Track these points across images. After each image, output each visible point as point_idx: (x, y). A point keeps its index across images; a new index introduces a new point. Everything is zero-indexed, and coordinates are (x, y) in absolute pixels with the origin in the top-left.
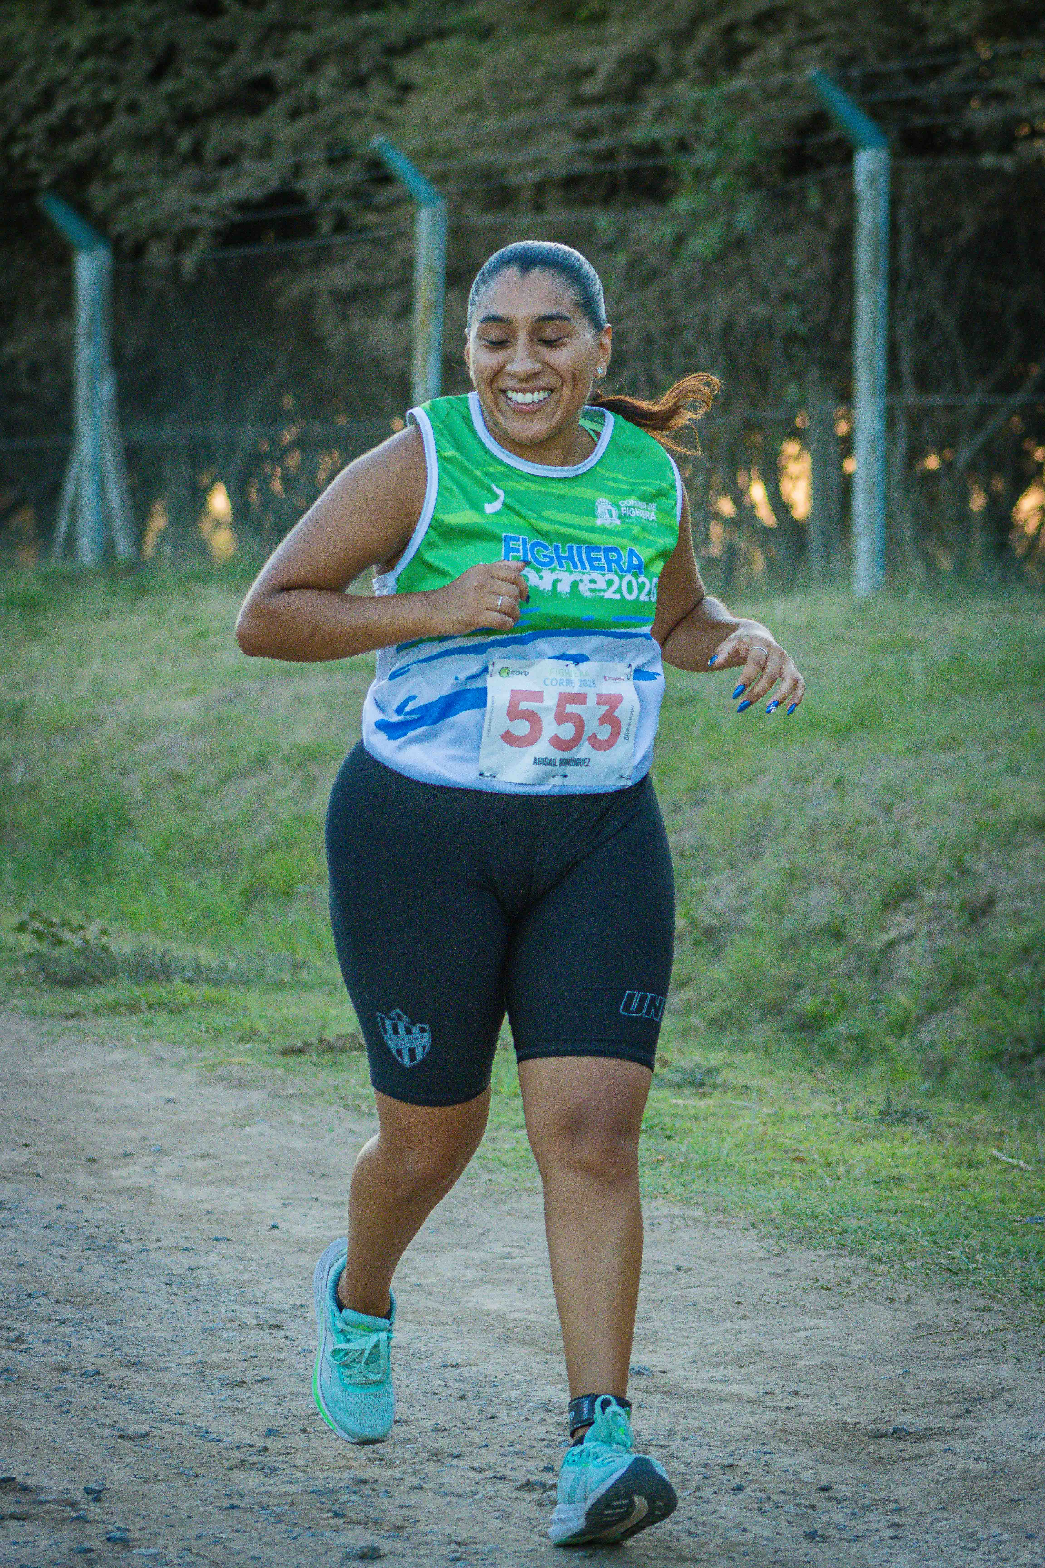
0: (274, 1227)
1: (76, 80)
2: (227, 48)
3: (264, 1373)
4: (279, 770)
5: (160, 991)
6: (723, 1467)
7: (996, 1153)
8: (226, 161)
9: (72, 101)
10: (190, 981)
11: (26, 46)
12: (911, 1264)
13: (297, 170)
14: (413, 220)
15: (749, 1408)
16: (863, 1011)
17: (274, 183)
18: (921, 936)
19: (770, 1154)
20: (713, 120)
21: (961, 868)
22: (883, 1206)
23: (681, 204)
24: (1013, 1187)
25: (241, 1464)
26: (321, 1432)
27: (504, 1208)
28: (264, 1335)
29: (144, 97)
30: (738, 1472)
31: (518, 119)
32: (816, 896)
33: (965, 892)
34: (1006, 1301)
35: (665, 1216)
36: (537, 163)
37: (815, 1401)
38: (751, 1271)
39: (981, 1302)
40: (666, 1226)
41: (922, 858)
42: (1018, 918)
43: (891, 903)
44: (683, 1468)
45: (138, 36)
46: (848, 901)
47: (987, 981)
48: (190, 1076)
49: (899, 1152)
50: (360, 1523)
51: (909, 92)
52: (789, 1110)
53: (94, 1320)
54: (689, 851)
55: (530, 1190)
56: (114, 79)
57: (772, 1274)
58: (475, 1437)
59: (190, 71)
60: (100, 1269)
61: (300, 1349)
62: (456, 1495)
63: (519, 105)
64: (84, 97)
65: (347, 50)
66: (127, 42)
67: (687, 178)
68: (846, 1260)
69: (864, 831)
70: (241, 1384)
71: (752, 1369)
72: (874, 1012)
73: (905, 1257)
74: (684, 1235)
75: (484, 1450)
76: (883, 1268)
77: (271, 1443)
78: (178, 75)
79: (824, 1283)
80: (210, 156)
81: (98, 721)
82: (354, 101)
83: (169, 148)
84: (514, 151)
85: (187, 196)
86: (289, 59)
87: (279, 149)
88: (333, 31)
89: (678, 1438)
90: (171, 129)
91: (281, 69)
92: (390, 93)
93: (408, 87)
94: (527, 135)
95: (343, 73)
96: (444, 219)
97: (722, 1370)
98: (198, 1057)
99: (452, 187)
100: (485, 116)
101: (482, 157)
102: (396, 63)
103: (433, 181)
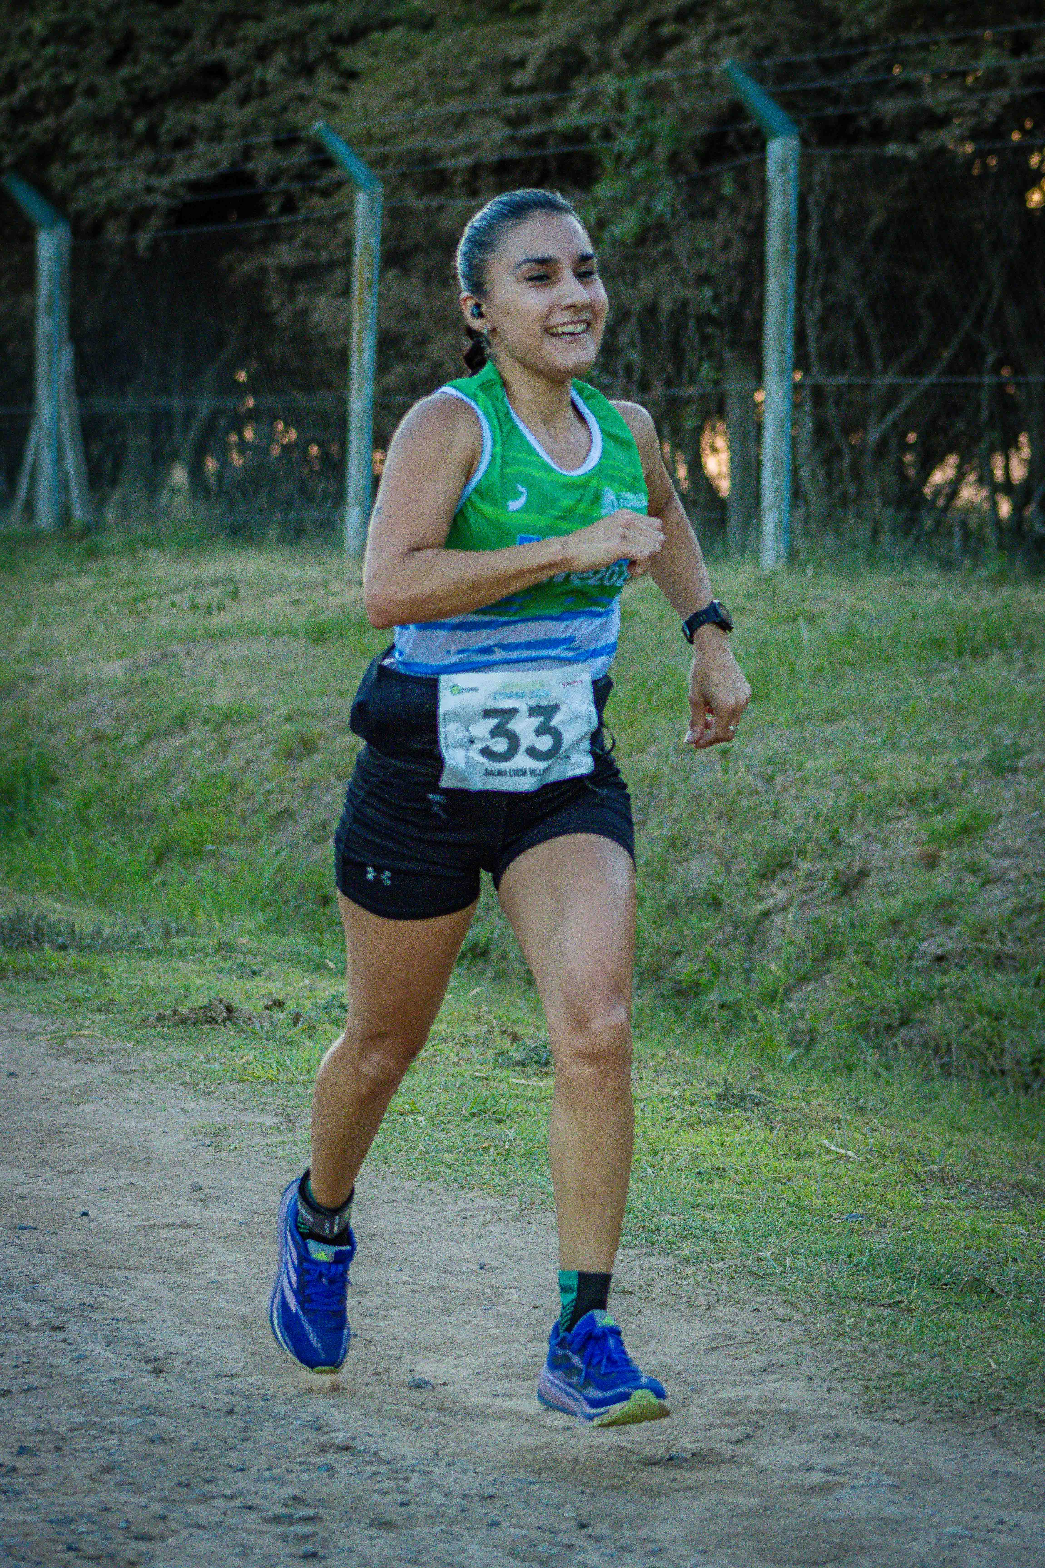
0: (85, 1214)
1: (38, 65)
2: (182, 36)
3: (32, 1381)
4: (198, 731)
5: (28, 958)
6: (483, 1498)
7: (826, 1143)
8: (181, 143)
9: (34, 84)
10: (63, 947)
12: (720, 1265)
13: (247, 153)
14: (352, 203)
15: (525, 1428)
16: (737, 979)
17: (225, 165)
18: (795, 906)
20: (634, 109)
21: (835, 839)
22: (700, 1200)
23: (603, 190)
24: (837, 1180)
26: (76, 1450)
28: (41, 1338)
29: (103, 82)
30: (498, 1503)
31: (453, 106)
32: (696, 865)
33: (839, 864)
34: (808, 1310)
35: (479, 1209)
36: (469, 149)
39: (782, 1311)
40: (479, 1219)
41: (798, 830)
42: (887, 891)
43: (766, 874)
44: (441, 1499)
45: (98, 24)
46: (727, 870)
47: (856, 952)
48: (40, 1048)
49: (729, 1140)
50: (92, 1558)
51: (823, 83)
56: (74, 65)
58: (234, 1459)
59: (146, 58)
61: (75, 1354)
62: (199, 1526)
63: (454, 93)
64: (45, 81)
65: (295, 39)
66: (87, 29)
67: (608, 163)
68: (654, 1260)
69: (745, 802)
72: (748, 980)
73: (714, 1257)
74: (496, 1230)
75: (239, 1475)
76: (688, 1270)
77: (22, 1463)
78: (135, 61)
79: (626, 1286)
80: (164, 138)
81: (32, 681)
82: (301, 87)
83: (126, 131)
84: (448, 137)
85: (142, 177)
86: (240, 47)
87: (229, 133)
88: (283, 20)
89: (443, 1463)
90: (128, 113)
91: (233, 56)
92: (335, 80)
93: (352, 75)
94: (461, 121)
95: (291, 61)
96: (380, 201)
97: (505, 1383)
98: (51, 1028)
99: (391, 170)
100: (421, 103)
101: (417, 142)
102: (341, 51)
103: (372, 165)
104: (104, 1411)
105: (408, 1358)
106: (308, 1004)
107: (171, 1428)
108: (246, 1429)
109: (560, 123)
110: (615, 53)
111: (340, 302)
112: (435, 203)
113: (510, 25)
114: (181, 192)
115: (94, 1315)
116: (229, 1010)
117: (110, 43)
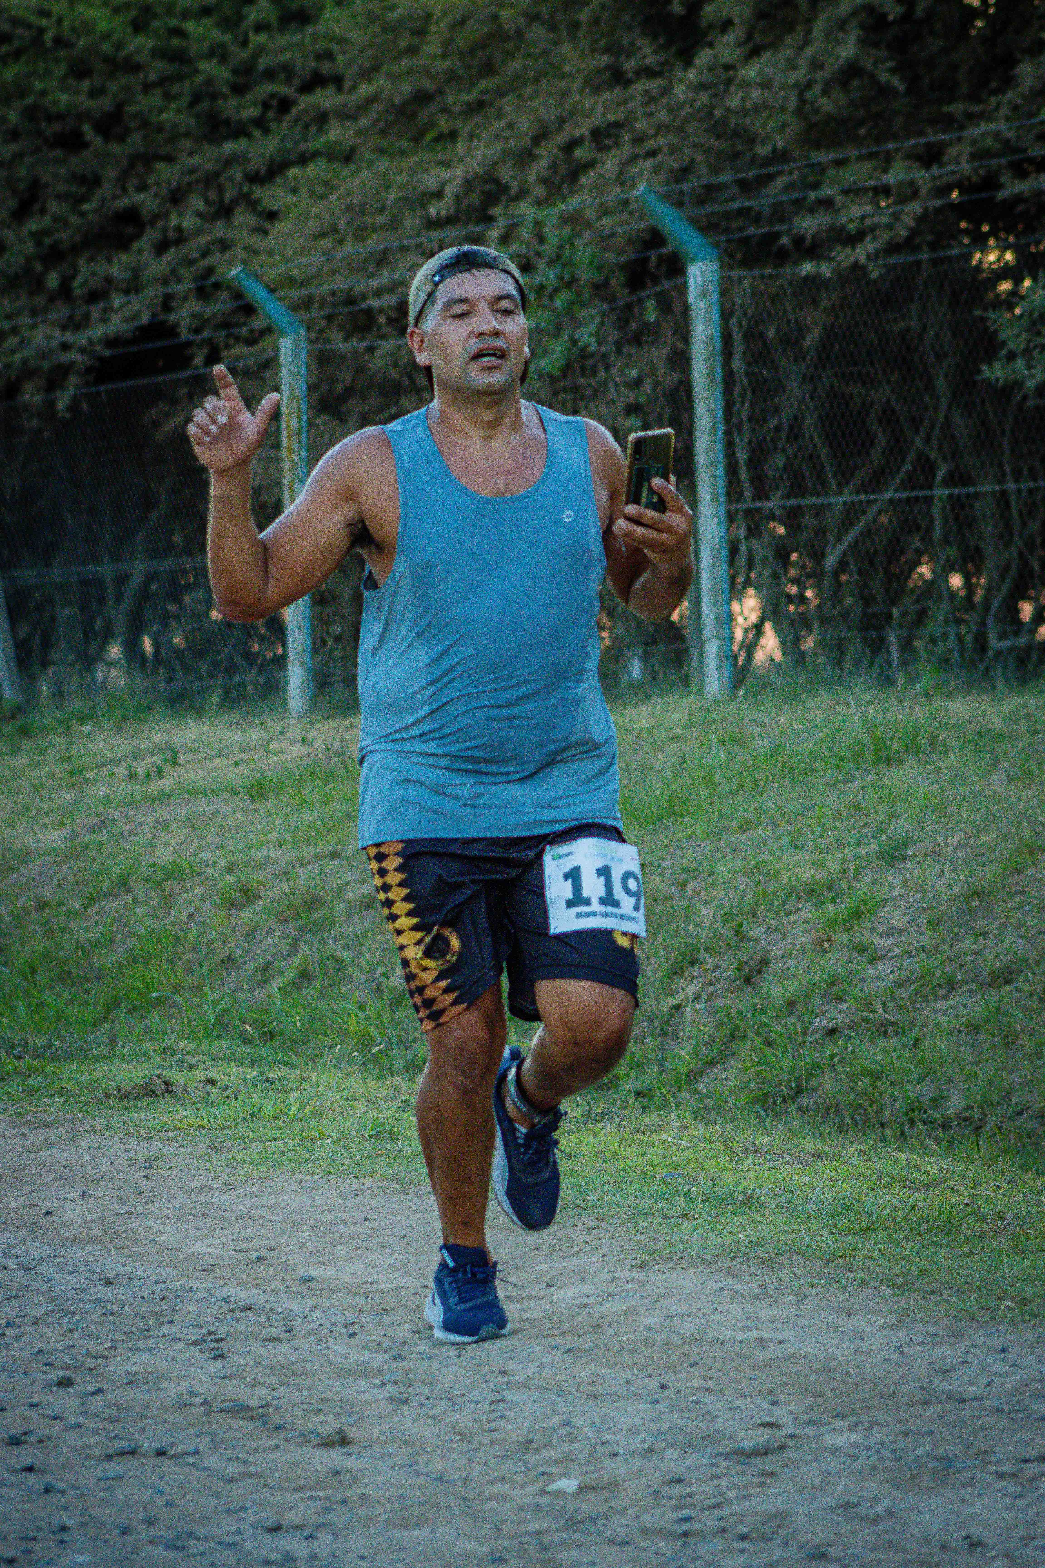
2: (92, 182)
4: (140, 890)
8: (96, 296)
13: (168, 303)
14: (277, 349)
17: (144, 317)
20: (553, 238)
29: (9, 236)
31: (374, 243)
33: (742, 956)
36: (393, 287)
51: (743, 202)
59: (53, 206)
63: (375, 229)
65: (210, 180)
78: (43, 211)
80: (78, 292)
82: (220, 230)
83: (38, 286)
84: (371, 276)
85: (57, 333)
86: (153, 190)
87: (147, 282)
88: (196, 160)
90: (39, 267)
91: (146, 202)
92: (253, 221)
93: (271, 216)
94: (382, 259)
95: (207, 202)
96: (304, 345)
99: (316, 313)
100: (341, 241)
101: (339, 283)
102: (258, 192)
103: (295, 308)
110: (533, 178)
111: (270, 453)
112: (362, 345)
113: (427, 156)
114: (99, 348)
117: (15, 192)
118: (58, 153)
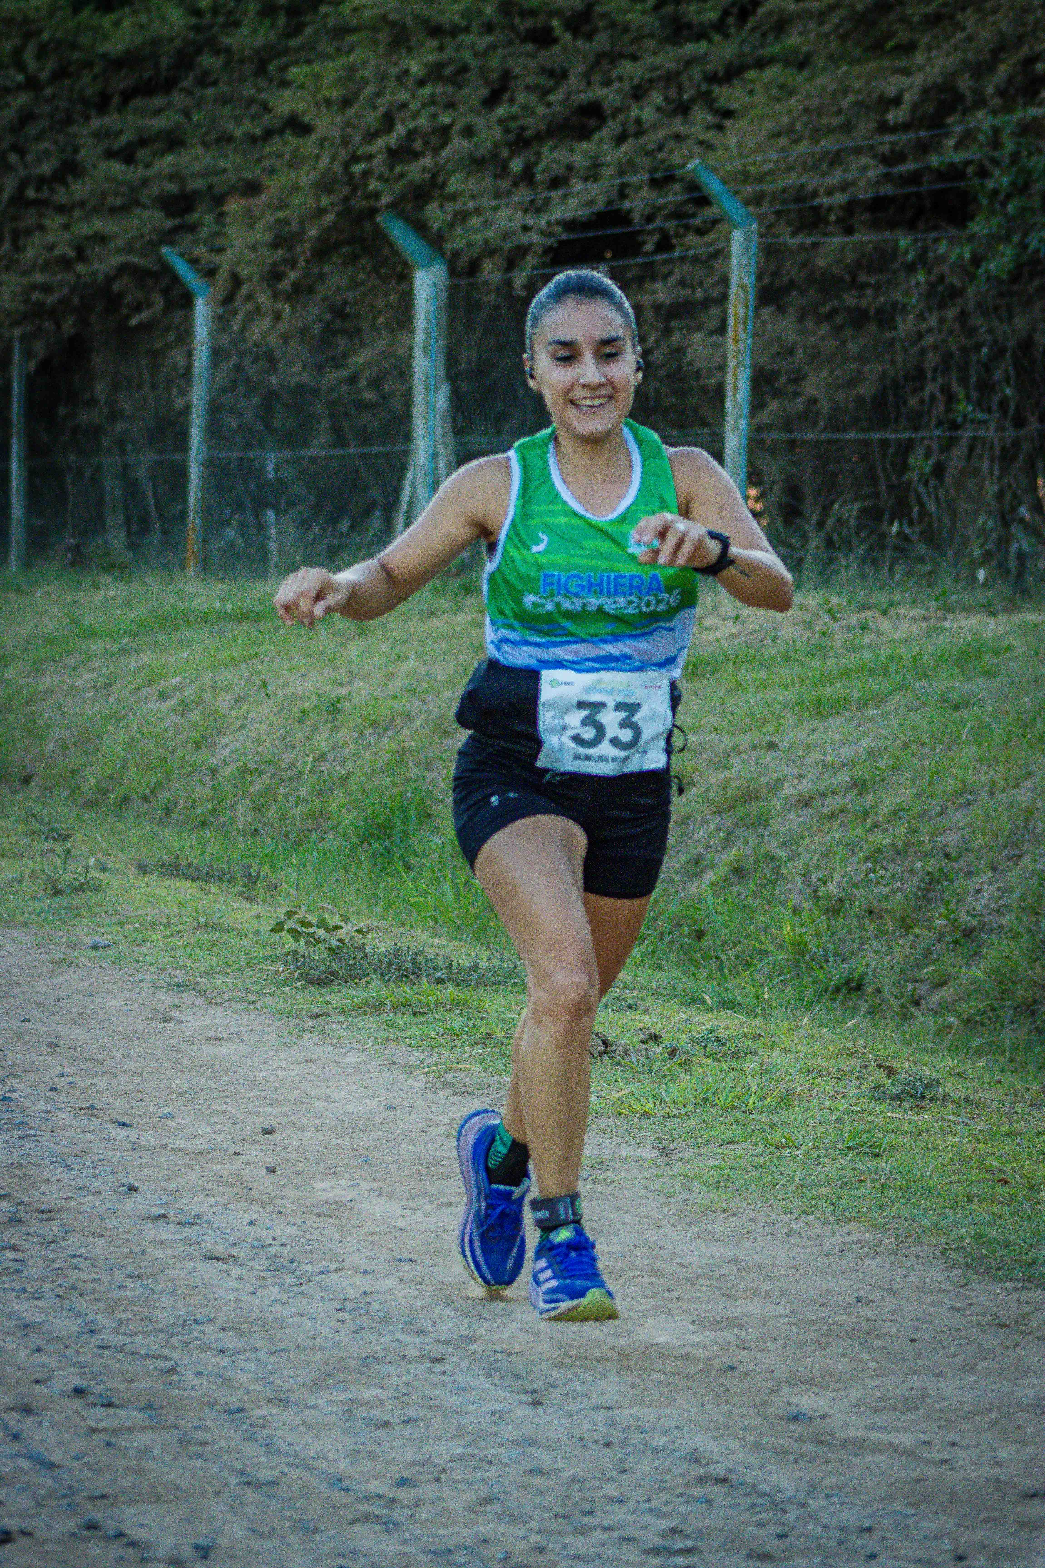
1: (414, 105)
2: (559, 75)
3: (412, 1413)
5: (407, 991)
6: (861, 1530)
8: (558, 182)
9: (411, 125)
10: (440, 981)
11: (368, 73)
13: (622, 193)
14: (728, 240)
15: (902, 1461)
17: (601, 204)
19: (975, 1175)
20: (1009, 146)
23: (978, 227)
25: (365, 1518)
26: (456, 1481)
27: (696, 1230)
28: (420, 1370)
29: (478, 121)
30: (876, 1535)
31: (828, 144)
35: (856, 1243)
36: (845, 187)
37: (973, 1454)
38: (933, 1303)
40: (856, 1252)
44: (818, 1531)
45: (474, 63)
48: (417, 1082)
52: (1005, 1126)
53: (255, 1350)
54: (955, 853)
55: (725, 1211)
56: (451, 105)
57: (953, 1309)
58: (613, 1490)
59: (522, 97)
60: (275, 1293)
61: (454, 1387)
62: (578, 1558)
63: (830, 130)
64: (423, 121)
65: (670, 78)
66: (464, 69)
67: (983, 200)
68: (1031, 1293)
70: (385, 1425)
71: (913, 1416)
74: (873, 1263)
75: (616, 1507)
77: (402, 1494)
78: (512, 101)
79: (1004, 1320)
80: (539, 177)
81: (409, 717)
82: (677, 126)
83: (503, 170)
84: (824, 174)
85: (518, 215)
86: (616, 85)
87: (605, 172)
88: (659, 59)
89: (820, 1495)
90: (505, 153)
91: (609, 96)
92: (711, 119)
93: (728, 114)
94: (836, 159)
95: (666, 99)
96: (755, 238)
97: (883, 1416)
98: (429, 1061)
99: (765, 208)
100: (795, 141)
101: (793, 180)
102: (717, 90)
103: (747, 203)
104: (483, 1442)
105: (785, 1390)
106: (684, 1037)
107: (548, 1460)
108: (623, 1461)
109: (934, 160)
110: (990, 90)
111: (716, 339)
112: (809, 241)
113: (886, 63)
114: (557, 229)
115: (473, 1347)
116: (605, 1043)
117: (487, 82)
118: (529, 47)
